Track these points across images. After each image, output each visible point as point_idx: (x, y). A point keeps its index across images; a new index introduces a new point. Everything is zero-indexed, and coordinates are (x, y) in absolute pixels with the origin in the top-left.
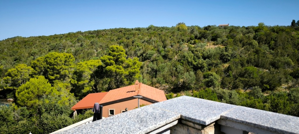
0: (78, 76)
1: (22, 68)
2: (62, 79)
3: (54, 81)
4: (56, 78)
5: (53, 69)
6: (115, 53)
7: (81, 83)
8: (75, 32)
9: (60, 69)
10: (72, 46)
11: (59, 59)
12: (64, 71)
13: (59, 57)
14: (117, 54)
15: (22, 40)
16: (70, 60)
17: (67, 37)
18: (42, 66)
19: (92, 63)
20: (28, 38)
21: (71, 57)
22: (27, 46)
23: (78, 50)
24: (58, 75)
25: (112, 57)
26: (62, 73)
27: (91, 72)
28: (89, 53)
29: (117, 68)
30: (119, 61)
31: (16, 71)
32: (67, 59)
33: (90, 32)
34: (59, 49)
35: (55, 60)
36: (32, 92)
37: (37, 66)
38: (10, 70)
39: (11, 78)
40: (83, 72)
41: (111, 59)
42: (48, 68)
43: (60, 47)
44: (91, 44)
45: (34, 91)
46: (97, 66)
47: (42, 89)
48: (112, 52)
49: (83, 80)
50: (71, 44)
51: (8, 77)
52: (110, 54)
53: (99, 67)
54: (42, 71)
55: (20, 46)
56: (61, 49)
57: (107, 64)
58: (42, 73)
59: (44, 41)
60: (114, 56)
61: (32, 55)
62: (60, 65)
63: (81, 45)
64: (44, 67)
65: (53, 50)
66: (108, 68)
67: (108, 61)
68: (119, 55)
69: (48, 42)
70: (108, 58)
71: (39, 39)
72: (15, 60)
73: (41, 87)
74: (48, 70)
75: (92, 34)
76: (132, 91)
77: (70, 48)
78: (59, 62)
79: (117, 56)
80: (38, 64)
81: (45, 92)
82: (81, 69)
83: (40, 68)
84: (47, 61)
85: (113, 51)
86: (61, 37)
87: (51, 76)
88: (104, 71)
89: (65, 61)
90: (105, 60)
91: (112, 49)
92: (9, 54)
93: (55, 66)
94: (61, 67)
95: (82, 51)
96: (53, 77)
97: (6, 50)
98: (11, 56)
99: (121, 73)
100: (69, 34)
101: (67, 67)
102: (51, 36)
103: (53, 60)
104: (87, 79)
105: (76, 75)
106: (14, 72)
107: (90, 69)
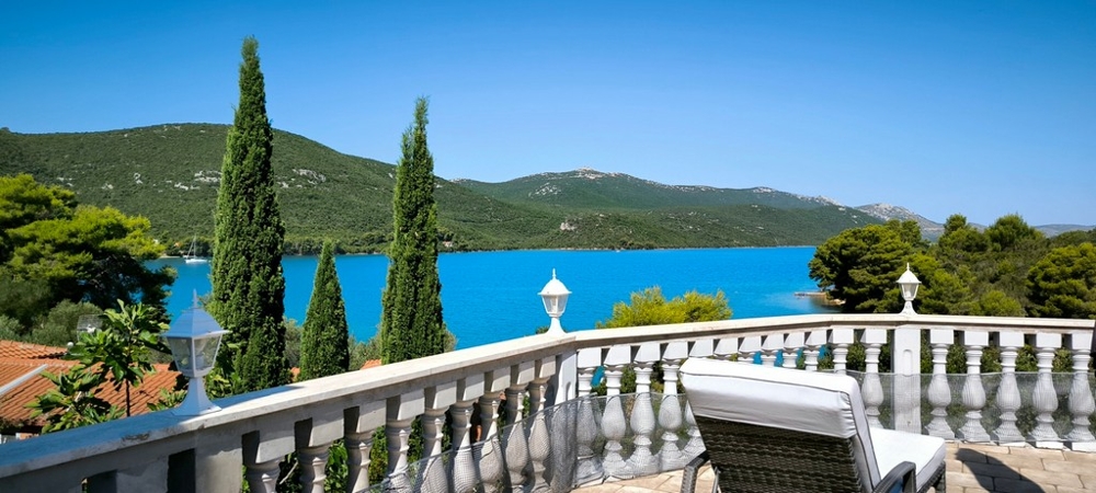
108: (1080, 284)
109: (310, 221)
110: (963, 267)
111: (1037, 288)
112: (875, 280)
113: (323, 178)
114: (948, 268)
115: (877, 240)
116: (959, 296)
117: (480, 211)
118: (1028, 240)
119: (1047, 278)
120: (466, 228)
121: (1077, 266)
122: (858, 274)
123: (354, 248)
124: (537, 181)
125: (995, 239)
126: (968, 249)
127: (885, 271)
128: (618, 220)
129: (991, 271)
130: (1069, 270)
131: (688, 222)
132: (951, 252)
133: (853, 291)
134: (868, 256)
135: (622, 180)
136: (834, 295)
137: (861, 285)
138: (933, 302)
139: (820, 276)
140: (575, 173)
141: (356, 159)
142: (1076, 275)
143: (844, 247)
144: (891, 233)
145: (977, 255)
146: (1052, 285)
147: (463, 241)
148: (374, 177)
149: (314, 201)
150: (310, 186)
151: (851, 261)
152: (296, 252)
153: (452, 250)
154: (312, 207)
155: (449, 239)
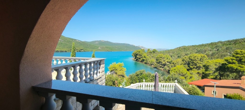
0: (206, 68)
1: (179, 61)
2: (198, 69)
3: (192, 69)
4: (194, 68)
5: (193, 63)
6: (238, 55)
7: (207, 72)
8: (216, 42)
9: (197, 63)
10: (210, 50)
11: (197, 57)
12: (199, 64)
13: (197, 56)
14: (240, 56)
15: (183, 48)
16: (204, 58)
17: (209, 45)
18: (187, 60)
19: (218, 61)
20: (187, 46)
21: (205, 57)
22: (185, 50)
23: (215, 53)
24: (195, 66)
25: (234, 58)
26: (198, 65)
27: (217, 67)
28: (222, 55)
29: (239, 66)
30: (242, 61)
31: (176, 62)
32: (202, 58)
33: (228, 41)
34: (202, 52)
35: (195, 58)
36: (176, 72)
37: (184, 60)
38: (173, 61)
39: (173, 65)
40: (209, 66)
41: (234, 60)
42: (190, 62)
43: (202, 51)
44: (226, 49)
45: (177, 71)
46: (222, 63)
47: (181, 71)
48: (235, 55)
49: (209, 71)
50: (210, 49)
51: (172, 64)
52: (233, 56)
53: (223, 64)
54: (187, 63)
55: (182, 50)
56: (203, 52)
57: (230, 63)
58: (187, 64)
59: (194, 48)
60: (237, 57)
61: (186, 55)
62: (197, 61)
63: (218, 50)
64: (188, 61)
65: (198, 52)
66: (230, 65)
67: (231, 61)
68: (243, 57)
69: (197, 48)
70: (231, 59)
71: (192, 47)
72: (178, 57)
73: (181, 70)
74: (190, 63)
75: (230, 42)
76: (238, 84)
77: (209, 52)
78: (196, 59)
79: (240, 57)
80: (185, 59)
81: (183, 73)
82: (208, 64)
83: (186, 61)
84: (190, 58)
85: (237, 54)
86: (205, 45)
87: (191, 66)
88: (226, 67)
89: (201, 59)
90: (228, 59)
91: (235, 52)
92: (176, 54)
93: (194, 61)
94: (197, 62)
95: (217, 53)
96: (192, 67)
97: (175, 52)
98: (177, 55)
99: (242, 70)
100: (211, 43)
101: (201, 62)
102: (199, 45)
103: (193, 58)
104: (213, 71)
105: (204, 67)
106: (175, 62)
107: (216, 65)
108: (161, 59)
109: (61, 47)
110: (149, 55)
111: (157, 59)
112: (140, 57)
113: (63, 41)
114: (148, 55)
115: (140, 52)
116: (149, 59)
117: (87, 46)
118: (156, 52)
119: (158, 58)
120: (85, 48)
121: (161, 57)
122: (137, 56)
123: (68, 51)
124: (95, 41)
125: (153, 52)
126: (150, 53)
127: (141, 56)
128: (107, 47)
129: (152, 56)
130: (160, 57)
131: (116, 48)
132: (148, 53)
133: (137, 58)
134: (139, 54)
135: (107, 41)
136: (135, 59)
137: (138, 58)
138: (146, 60)
139: (133, 56)
140: (101, 41)
141: (68, 38)
142: (161, 58)
143: (136, 53)
144: (141, 51)
145: (151, 54)
146: (158, 59)
147: (85, 50)
148: (71, 41)
149: (62, 44)
150: (61, 42)
151: (137, 55)
152: (59, 52)
153: (83, 51)
154: (61, 45)
155: (83, 50)
